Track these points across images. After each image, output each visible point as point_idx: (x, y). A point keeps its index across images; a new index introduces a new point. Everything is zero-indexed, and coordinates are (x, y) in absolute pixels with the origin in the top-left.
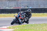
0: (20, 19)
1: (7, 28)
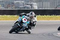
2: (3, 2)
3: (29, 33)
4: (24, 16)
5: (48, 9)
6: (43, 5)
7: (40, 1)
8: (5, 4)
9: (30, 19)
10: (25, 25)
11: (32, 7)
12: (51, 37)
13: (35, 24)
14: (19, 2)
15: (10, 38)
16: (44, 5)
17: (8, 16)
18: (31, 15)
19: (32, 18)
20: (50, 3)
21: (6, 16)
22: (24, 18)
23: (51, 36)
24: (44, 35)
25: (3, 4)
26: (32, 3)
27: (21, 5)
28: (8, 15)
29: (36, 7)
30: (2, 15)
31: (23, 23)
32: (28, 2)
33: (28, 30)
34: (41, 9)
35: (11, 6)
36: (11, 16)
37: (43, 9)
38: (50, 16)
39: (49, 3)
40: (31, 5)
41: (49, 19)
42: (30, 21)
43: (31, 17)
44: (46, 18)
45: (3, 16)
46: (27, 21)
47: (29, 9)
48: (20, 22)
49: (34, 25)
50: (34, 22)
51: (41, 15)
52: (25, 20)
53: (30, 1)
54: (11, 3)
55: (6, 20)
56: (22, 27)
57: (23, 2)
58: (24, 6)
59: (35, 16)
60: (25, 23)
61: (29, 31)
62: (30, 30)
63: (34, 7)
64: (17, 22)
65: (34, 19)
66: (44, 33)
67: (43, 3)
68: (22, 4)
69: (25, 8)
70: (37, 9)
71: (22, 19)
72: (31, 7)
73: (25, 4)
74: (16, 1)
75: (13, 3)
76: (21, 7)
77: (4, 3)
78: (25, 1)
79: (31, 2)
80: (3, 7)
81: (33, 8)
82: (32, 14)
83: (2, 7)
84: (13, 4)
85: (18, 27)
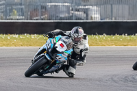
2: (21, 4)
3: (71, 76)
4: (60, 36)
5: (125, 21)
6: (112, 11)
7: (105, 3)
8: (25, 8)
9: (73, 43)
10: (62, 58)
11: (87, 16)
12: (130, 85)
13: (85, 55)
14: (57, 4)
15: (38, 86)
16: (115, 11)
17: (33, 36)
18: (76, 35)
19: (77, 41)
21: (28, 36)
22: (60, 42)
23: (130, 81)
24: (115, 79)
25: (22, 9)
26: (87, 7)
27: (62, 12)
28: (34, 34)
29: (96, 16)
30: (19, 34)
31: (58, 52)
32: (79, 5)
33: (67, 69)
34: (107, 20)
35: (40, 14)
36: (41, 36)
37: (113, 20)
38: (128, 37)
39: (127, 7)
40: (86, 11)
41: (126, 44)
42: (73, 48)
43: (75, 38)
44: (119, 40)
45: (21, 36)
46: (65, 48)
48: (50, 50)
49: (82, 59)
50: (81, 51)
51: (107, 34)
52: (62, 45)
53: (83, 3)
54: (39, 8)
55: (27, 45)
56: (55, 63)
57: (66, 4)
58: (69, 13)
59: (85, 37)
60: (63, 53)
61: (69, 71)
62: (72, 70)
63: (93, 16)
64: (44, 50)
65: (82, 44)
66: (115, 75)
67: (113, 6)
68: (65, 9)
69: (71, 18)
70: (100, 21)
71: (55, 44)
72: (85, 15)
73: (72, 10)
74: (51, 2)
75: (44, 7)
76: (63, 16)
77: (23, 7)
78: (72, 3)
79: (85, 6)
80: (22, 16)
81: (89, 17)
82: (77, 32)
83: (19, 15)
84: (44, 10)
85: (45, 63)
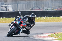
0: (21, 27)
1: (49, 36)
6: (18, 7)
7: (15, 3)
11: (7, 9)
20: (26, 5)
26: (6, 5)
29: (11, 9)
34: (16, 11)
40: (6, 7)
47: (3, 11)
53: (4, 3)
63: (9, 9)
67: (18, 4)
70: (12, 11)
72: (6, 9)
